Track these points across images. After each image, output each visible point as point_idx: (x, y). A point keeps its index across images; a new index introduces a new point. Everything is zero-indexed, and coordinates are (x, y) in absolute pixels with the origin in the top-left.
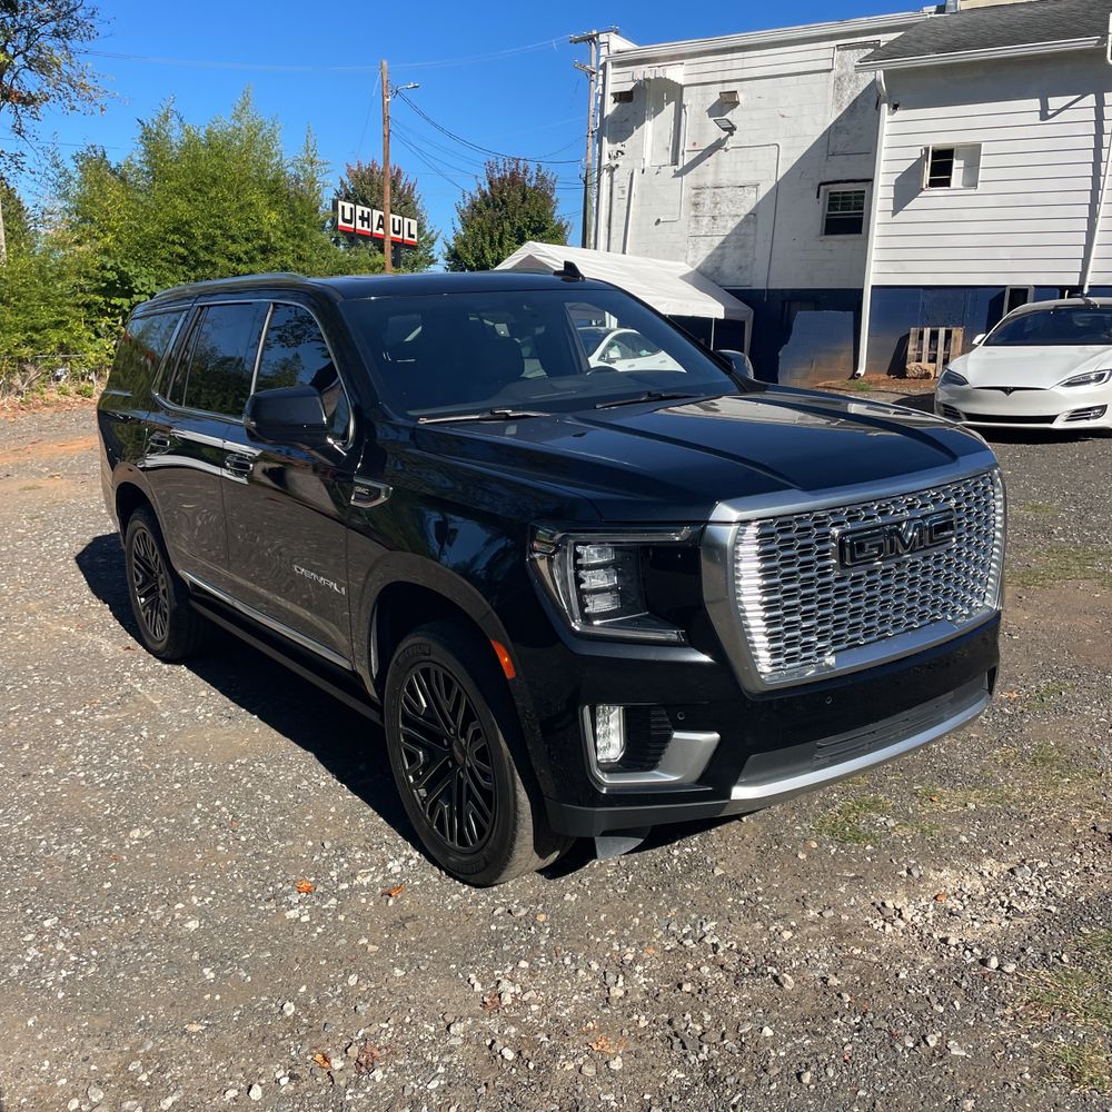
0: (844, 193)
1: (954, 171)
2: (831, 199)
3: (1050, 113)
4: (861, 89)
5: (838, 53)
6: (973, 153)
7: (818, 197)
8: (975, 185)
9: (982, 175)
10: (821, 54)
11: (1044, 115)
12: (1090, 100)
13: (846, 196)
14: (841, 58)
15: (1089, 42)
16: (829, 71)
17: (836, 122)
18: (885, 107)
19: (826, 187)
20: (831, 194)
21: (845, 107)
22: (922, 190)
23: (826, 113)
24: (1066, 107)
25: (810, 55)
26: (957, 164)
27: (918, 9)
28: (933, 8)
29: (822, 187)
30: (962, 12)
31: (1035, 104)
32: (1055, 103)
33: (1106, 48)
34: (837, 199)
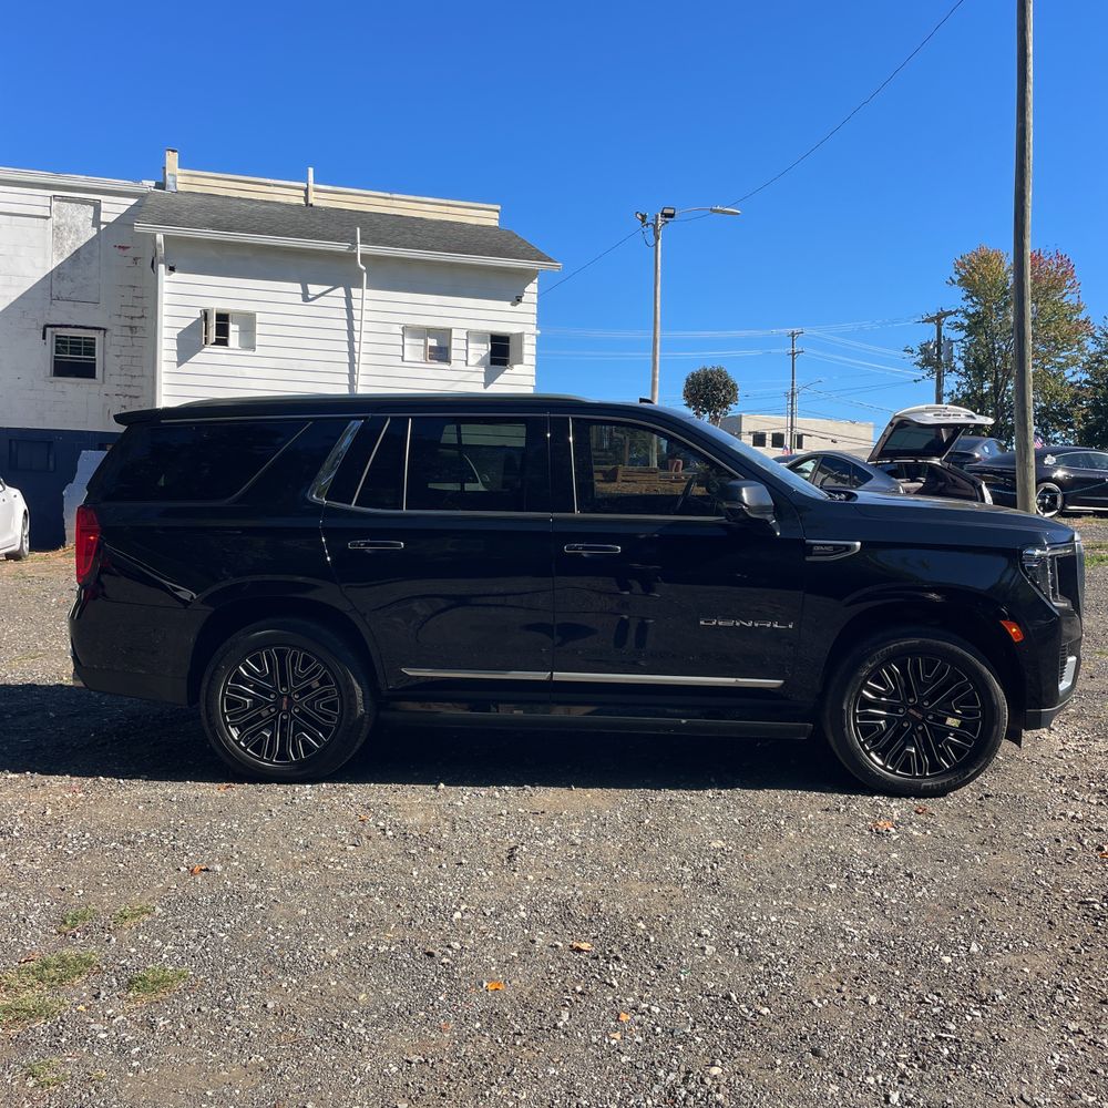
0: (71, 337)
1: (231, 334)
2: (58, 342)
3: (310, 297)
4: (83, 242)
5: (55, 203)
6: (248, 322)
7: (44, 338)
8: (254, 349)
9: (259, 340)
10: (38, 200)
11: (306, 298)
12: (341, 291)
13: (75, 341)
14: (59, 208)
15: (343, 247)
16: (47, 218)
17: (58, 267)
18: (162, 268)
19: (53, 329)
20: (57, 336)
21: (67, 255)
22: (204, 347)
23: (45, 257)
24: (322, 294)
25: (25, 199)
26: (233, 328)
27: (137, 180)
28: (153, 183)
29: (48, 329)
30: (182, 193)
31: (297, 287)
32: (314, 289)
33: (356, 254)
34: (65, 342)
